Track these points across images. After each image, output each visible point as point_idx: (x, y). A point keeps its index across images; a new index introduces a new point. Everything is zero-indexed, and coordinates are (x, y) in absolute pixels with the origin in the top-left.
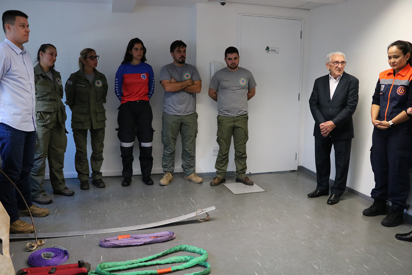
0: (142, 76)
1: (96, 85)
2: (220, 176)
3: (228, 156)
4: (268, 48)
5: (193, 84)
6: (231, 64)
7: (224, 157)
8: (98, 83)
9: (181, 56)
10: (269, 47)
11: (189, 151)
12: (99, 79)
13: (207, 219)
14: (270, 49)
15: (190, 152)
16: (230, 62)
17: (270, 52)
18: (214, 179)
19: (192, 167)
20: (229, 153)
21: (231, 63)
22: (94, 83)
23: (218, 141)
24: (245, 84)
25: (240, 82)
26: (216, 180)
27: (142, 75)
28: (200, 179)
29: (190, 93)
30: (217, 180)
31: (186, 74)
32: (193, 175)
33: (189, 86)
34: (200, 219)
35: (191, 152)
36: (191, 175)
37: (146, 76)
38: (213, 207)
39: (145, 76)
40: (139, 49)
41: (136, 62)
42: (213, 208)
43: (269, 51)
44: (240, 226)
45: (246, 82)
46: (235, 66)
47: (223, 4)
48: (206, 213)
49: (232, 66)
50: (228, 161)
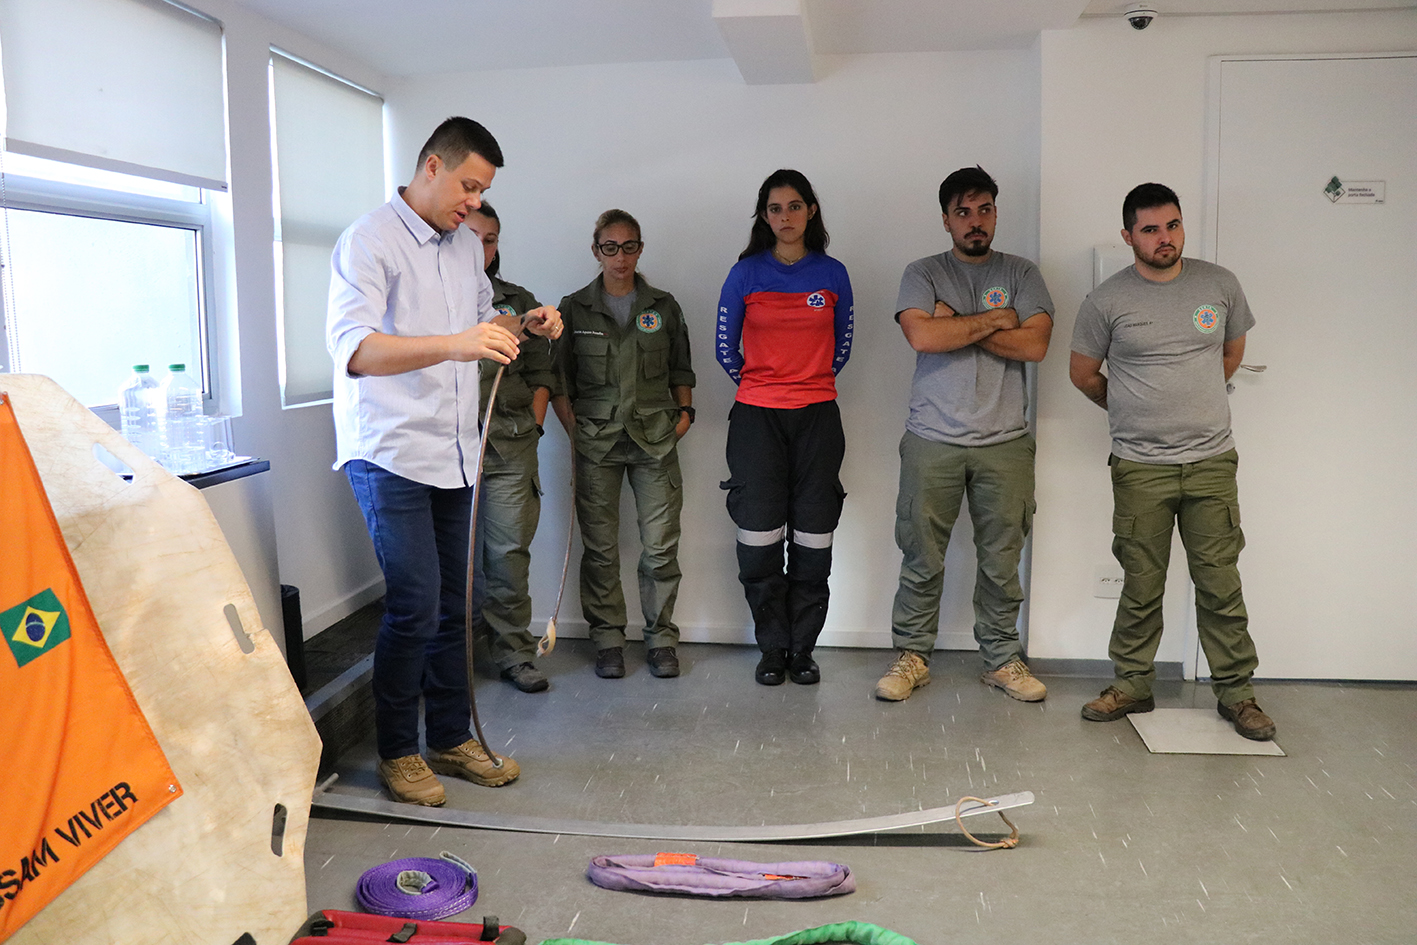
0: (811, 299)
1: (640, 328)
2: (1125, 688)
3: (1161, 607)
4: (1334, 185)
5: (1018, 326)
6: (1157, 251)
7: (1143, 614)
8: (648, 321)
9: (970, 230)
10: (1341, 178)
11: (994, 577)
12: (652, 308)
13: (988, 839)
14: (1345, 187)
15: (1001, 583)
16: (1149, 244)
17: (1344, 198)
18: (1103, 694)
19: (1013, 637)
20: (1164, 596)
21: (1158, 246)
22: (633, 321)
23: (1118, 551)
24: (1216, 327)
25: (1195, 323)
26: (1105, 700)
27: (812, 296)
28: (1035, 687)
30: (1109, 698)
31: (992, 290)
32: (1011, 668)
33: (1000, 330)
34: (974, 836)
35: (1004, 582)
36: (1003, 669)
37: (823, 301)
38: (1026, 793)
39: (821, 299)
40: (785, 207)
41: (789, 252)
42: (1026, 799)
43: (1338, 194)
44: (1118, 884)
45: (1218, 320)
46: (1171, 254)
47: (1140, 23)
48: (1000, 813)
49: (1159, 257)
50: (1160, 629)
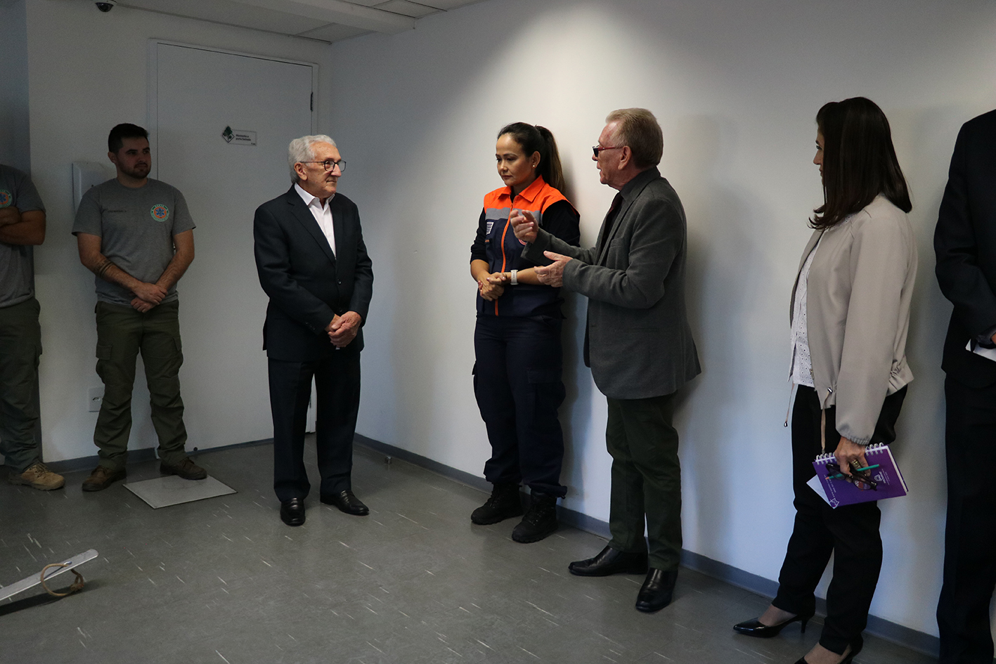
2: (108, 464)
3: (130, 408)
4: (228, 132)
5: (20, 220)
6: (136, 167)
7: (118, 413)
10: (232, 128)
11: (17, 403)
13: (77, 586)
14: (234, 133)
15: (21, 407)
16: (132, 162)
17: (234, 141)
18: (94, 472)
19: (31, 447)
20: (132, 399)
21: (137, 164)
23: (100, 370)
24: (166, 218)
25: (152, 214)
26: (98, 476)
28: (56, 479)
29: (13, 246)
30: (100, 474)
32: (34, 469)
34: (54, 592)
35: (24, 406)
36: (28, 470)
38: (89, 551)
42: (92, 555)
43: (230, 137)
44: (169, 594)
45: (168, 214)
46: (145, 169)
47: (105, 8)
48: (72, 570)
49: (137, 170)
